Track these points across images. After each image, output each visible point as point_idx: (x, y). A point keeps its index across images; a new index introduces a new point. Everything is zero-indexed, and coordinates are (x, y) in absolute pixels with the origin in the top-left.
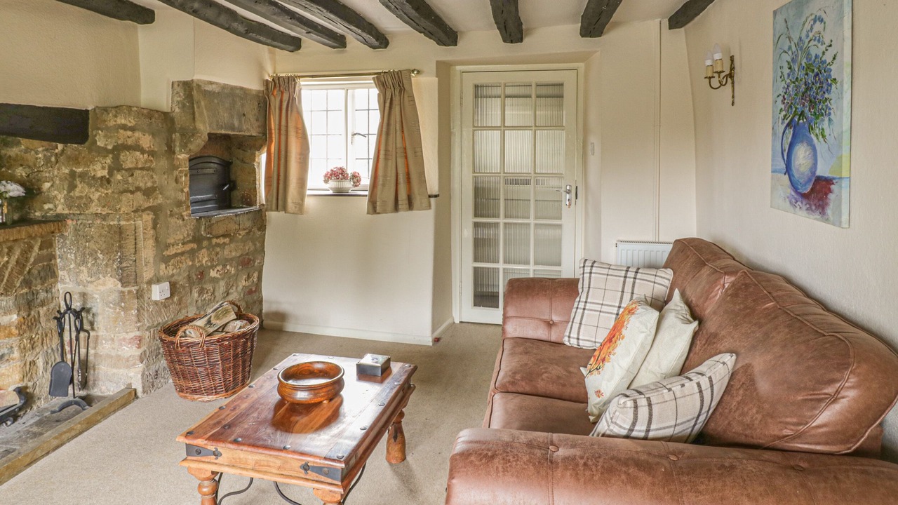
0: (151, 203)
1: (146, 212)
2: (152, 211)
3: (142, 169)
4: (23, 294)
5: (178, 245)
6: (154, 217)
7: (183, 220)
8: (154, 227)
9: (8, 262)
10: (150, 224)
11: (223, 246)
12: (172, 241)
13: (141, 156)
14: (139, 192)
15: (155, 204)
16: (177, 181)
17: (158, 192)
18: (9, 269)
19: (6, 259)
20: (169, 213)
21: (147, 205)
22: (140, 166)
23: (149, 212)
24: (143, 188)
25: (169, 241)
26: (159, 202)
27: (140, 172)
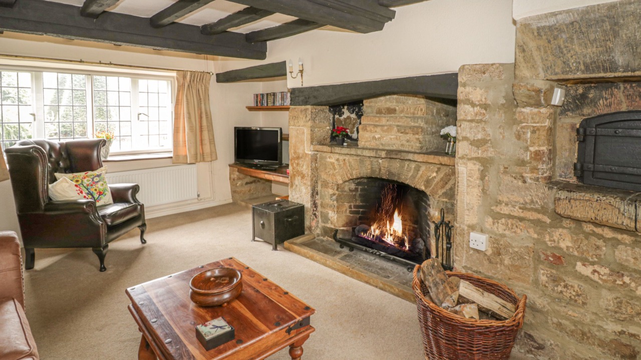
0: (480, 153)
1: (472, 161)
2: (480, 162)
3: (471, 121)
4: (443, 201)
5: (514, 206)
6: (482, 168)
7: (524, 182)
8: (482, 178)
9: (435, 177)
10: (477, 175)
11: (616, 243)
12: (505, 199)
13: (471, 109)
14: (465, 142)
15: (485, 156)
16: (519, 137)
17: (489, 145)
18: (435, 182)
19: (435, 174)
20: (502, 169)
21: (474, 155)
22: (469, 118)
23: (475, 162)
24: (472, 139)
25: (500, 198)
26: (490, 155)
27: (468, 123)
